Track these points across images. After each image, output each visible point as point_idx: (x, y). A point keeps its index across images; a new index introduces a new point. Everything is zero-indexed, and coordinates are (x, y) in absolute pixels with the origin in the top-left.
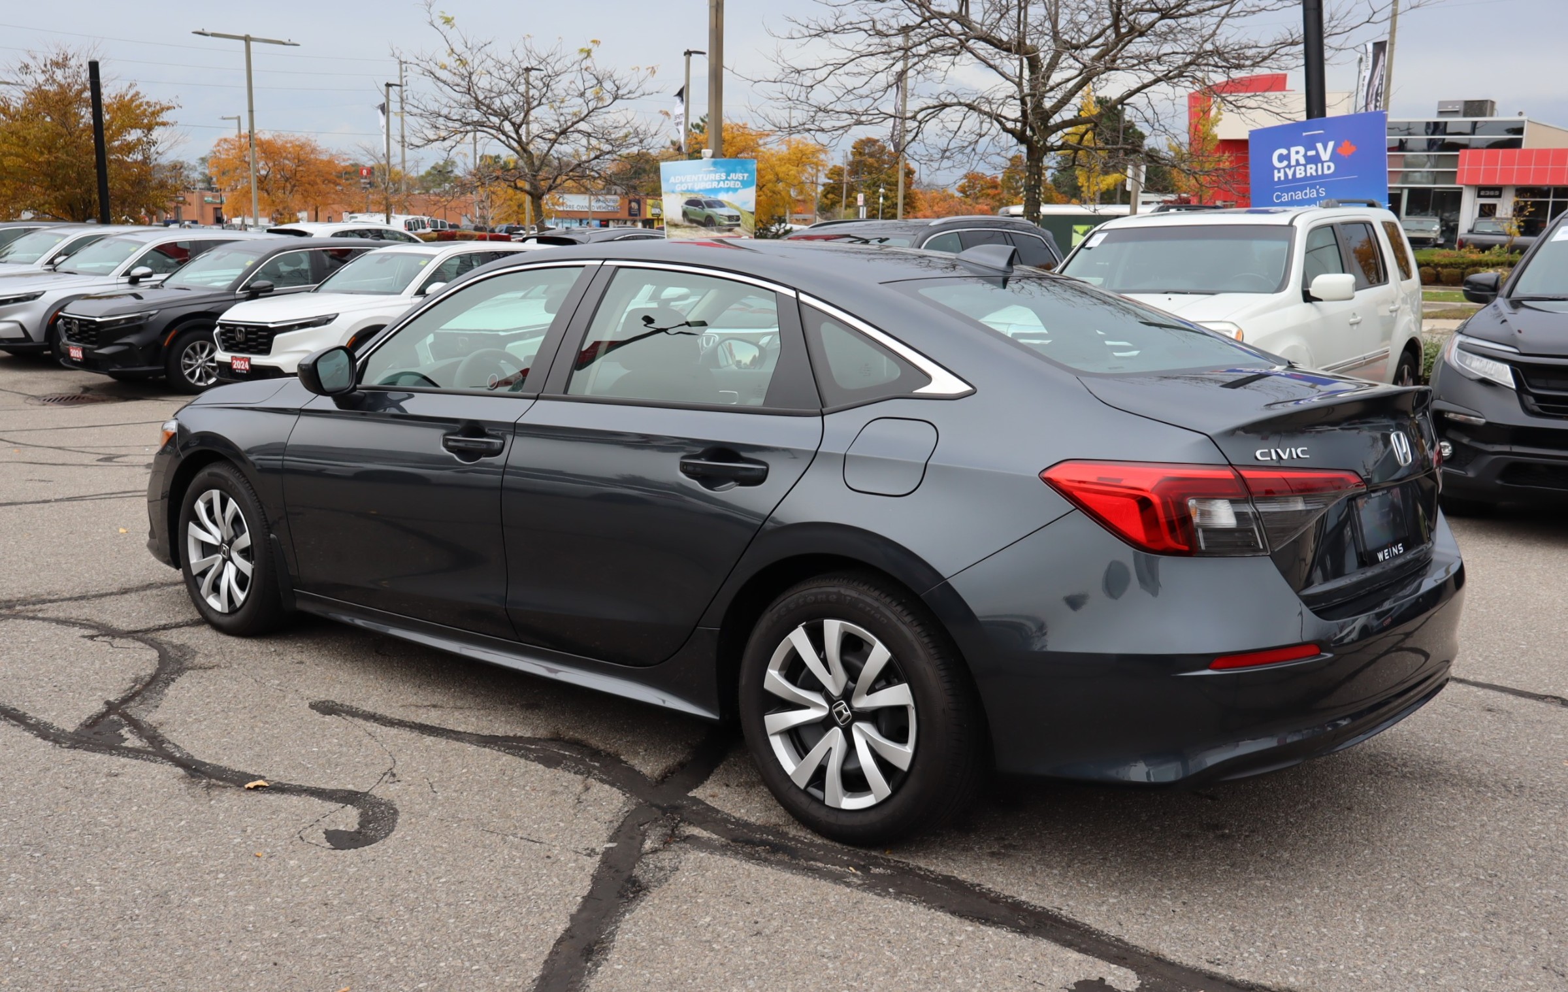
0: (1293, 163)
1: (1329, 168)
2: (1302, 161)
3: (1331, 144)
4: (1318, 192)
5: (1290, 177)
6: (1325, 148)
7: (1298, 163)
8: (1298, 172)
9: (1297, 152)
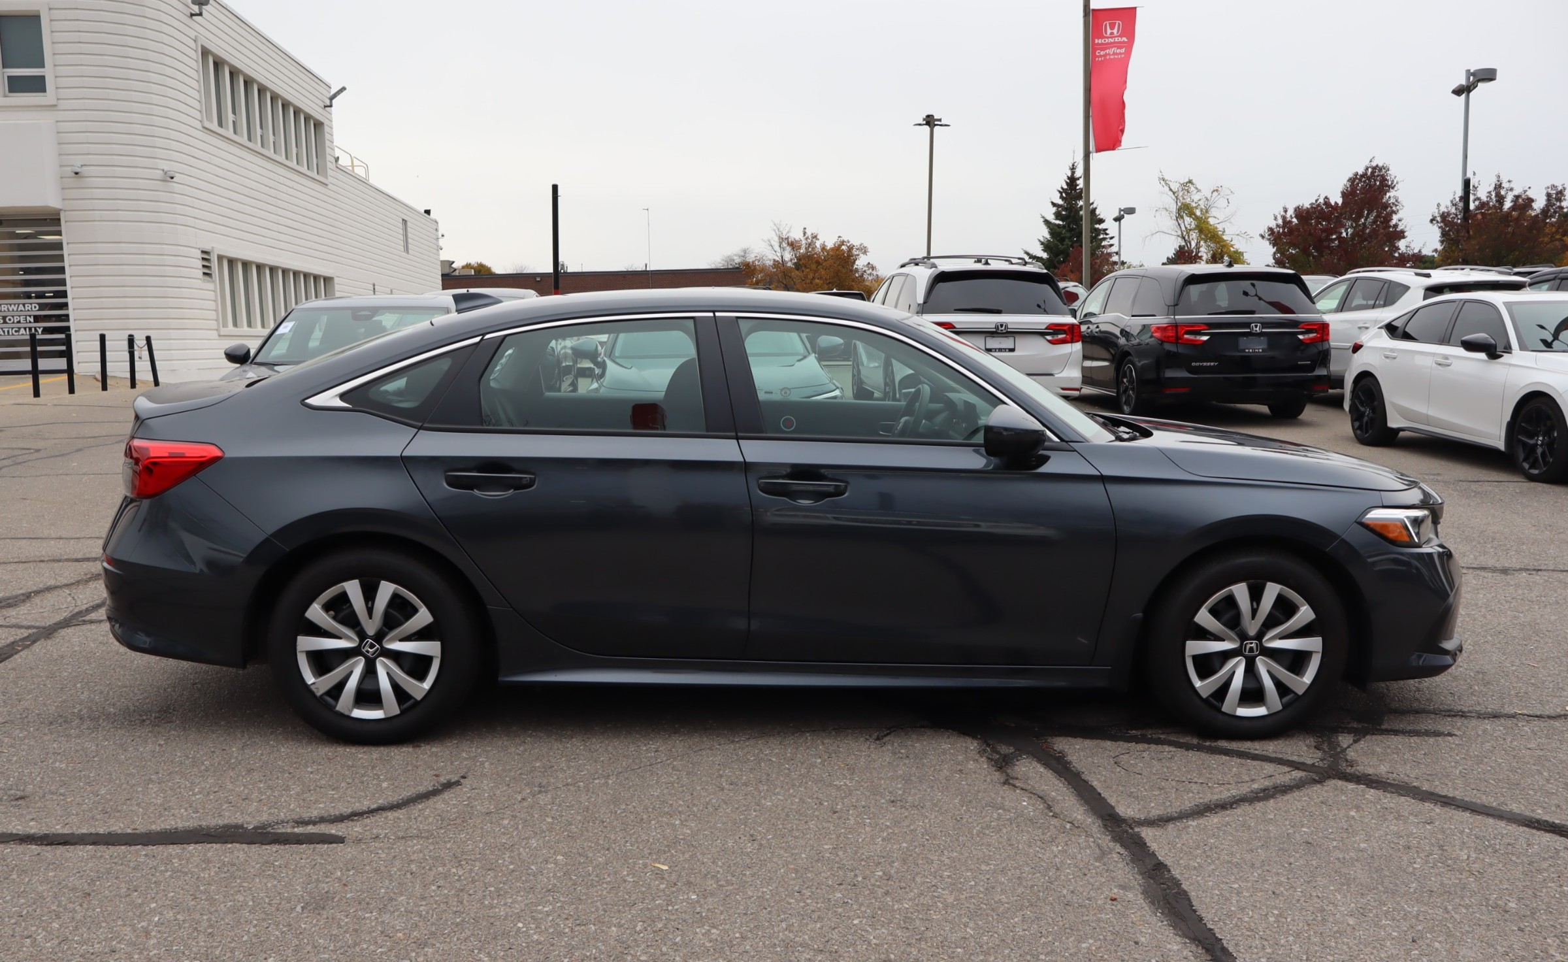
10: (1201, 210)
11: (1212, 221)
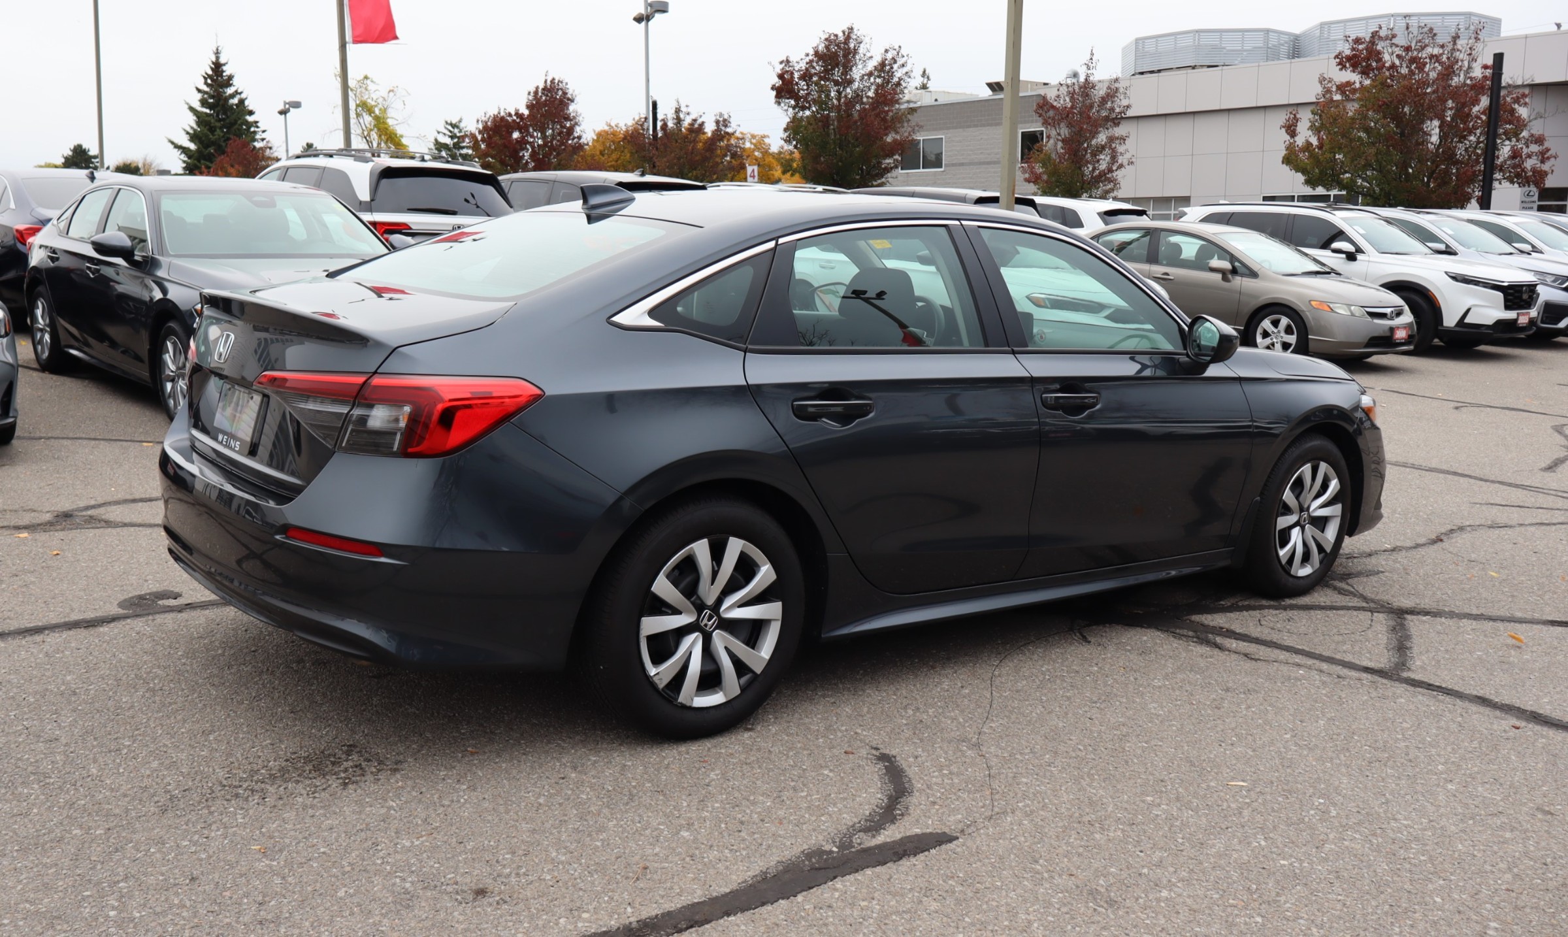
10: (380, 110)
11: (390, 122)
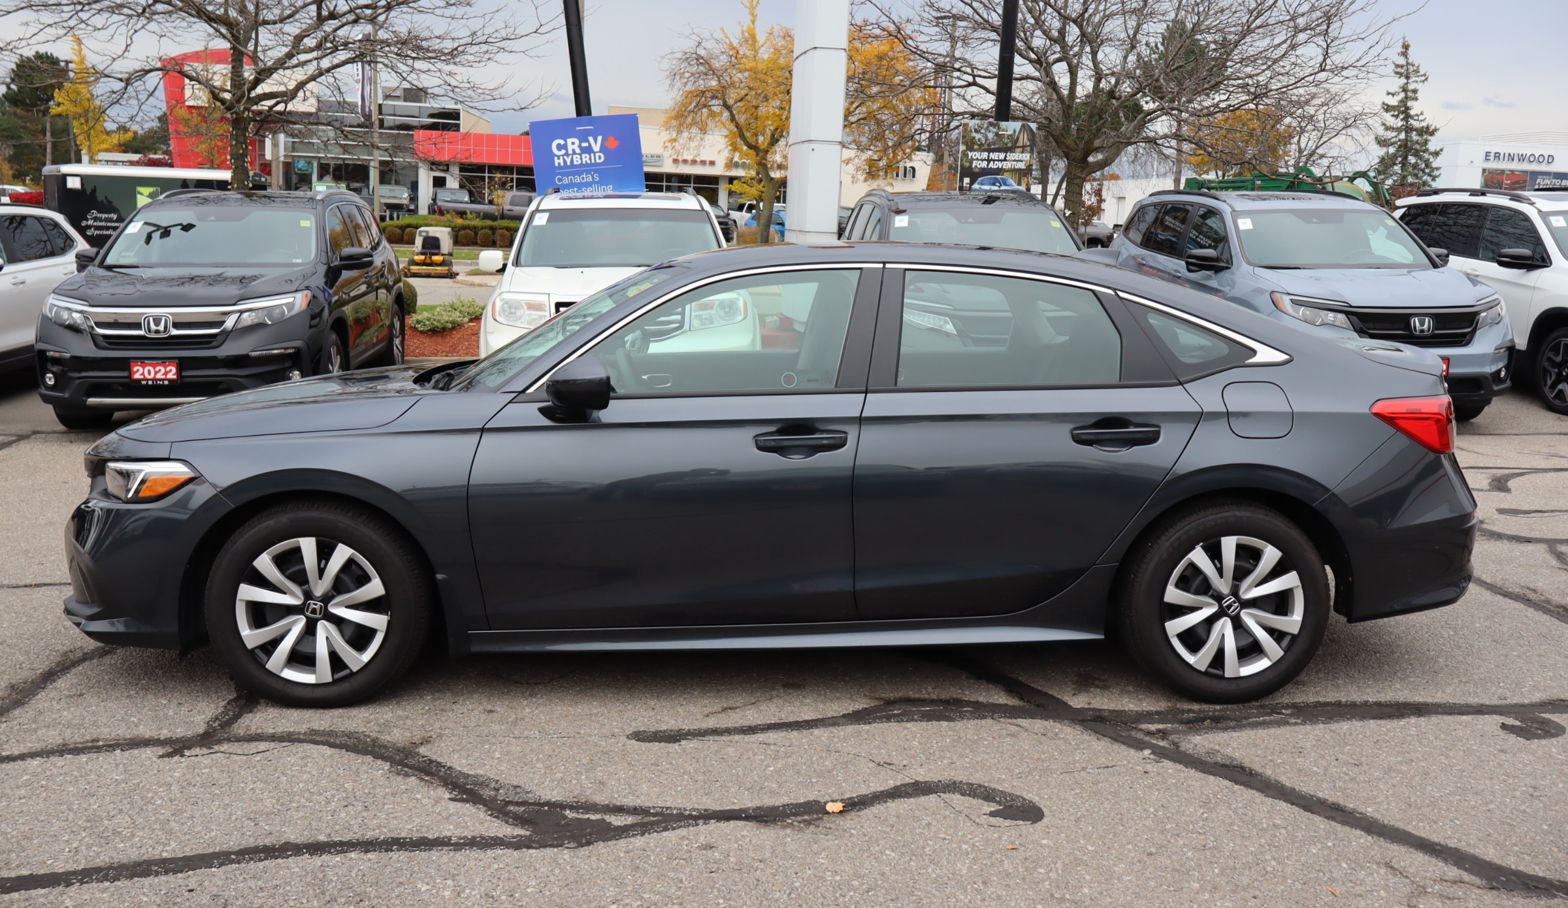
0: (570, 152)
1: (600, 158)
2: (578, 151)
3: (600, 138)
4: (593, 178)
5: (569, 164)
6: (596, 141)
7: (574, 152)
8: (575, 160)
9: (573, 143)
